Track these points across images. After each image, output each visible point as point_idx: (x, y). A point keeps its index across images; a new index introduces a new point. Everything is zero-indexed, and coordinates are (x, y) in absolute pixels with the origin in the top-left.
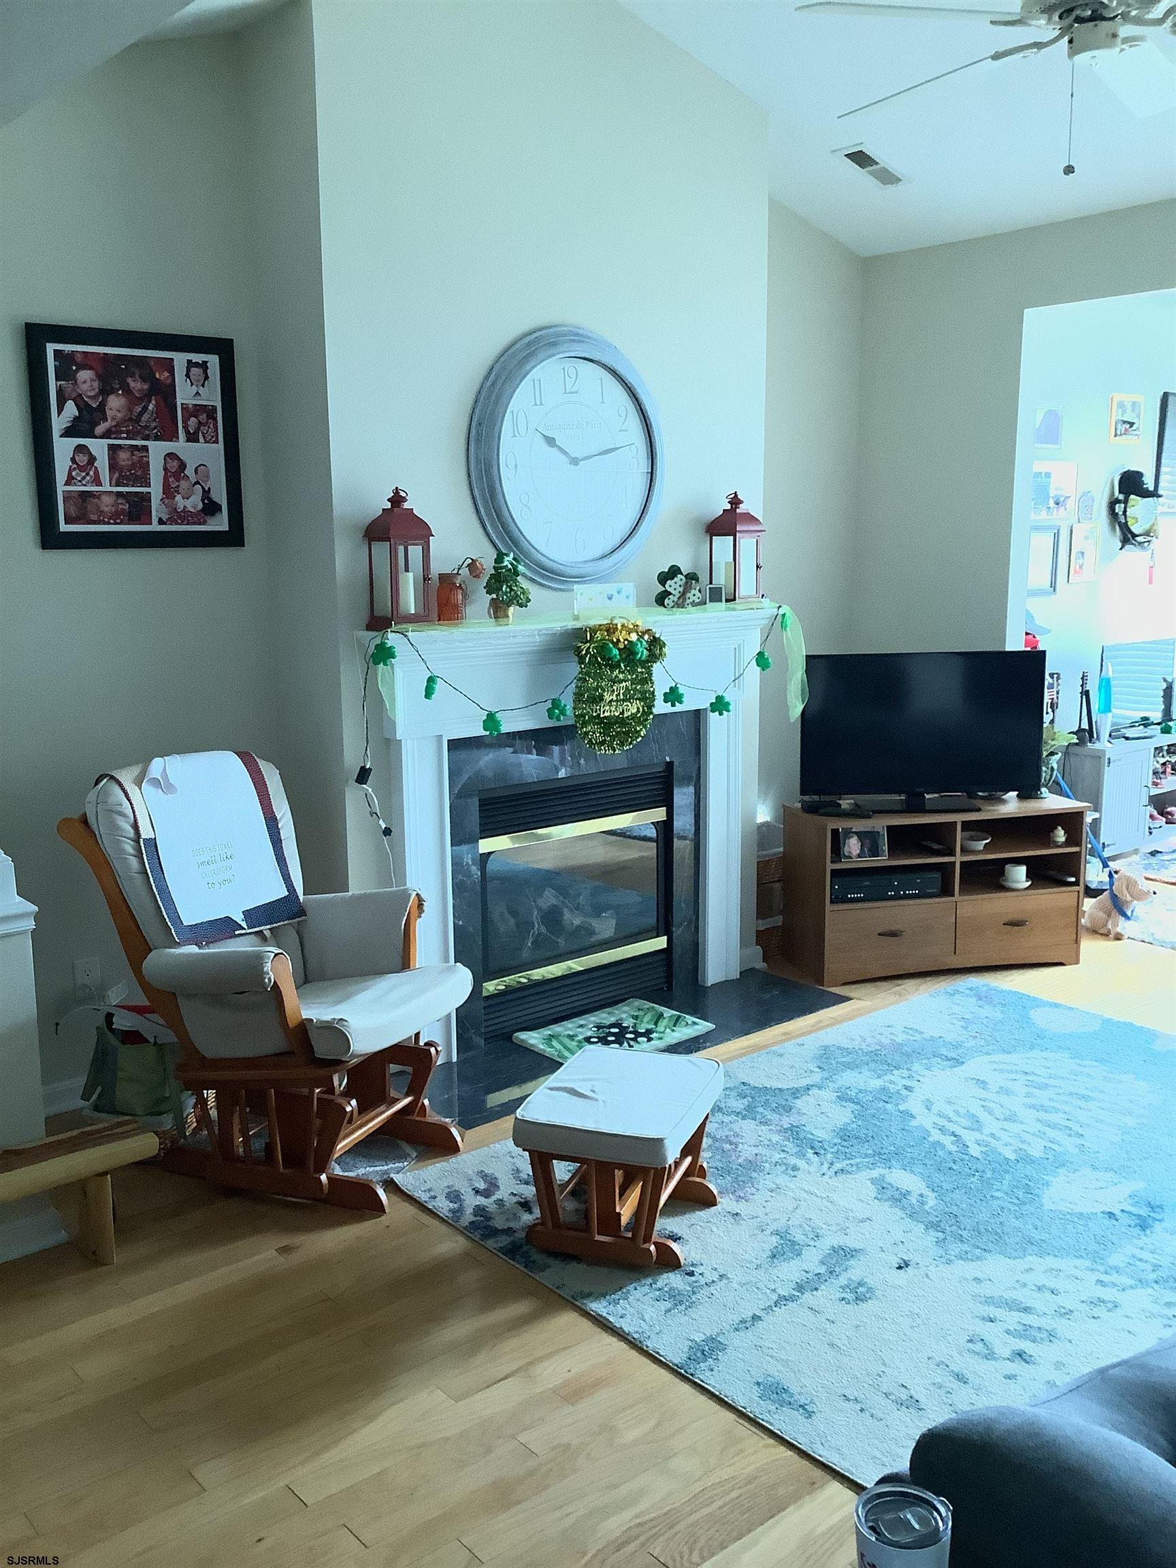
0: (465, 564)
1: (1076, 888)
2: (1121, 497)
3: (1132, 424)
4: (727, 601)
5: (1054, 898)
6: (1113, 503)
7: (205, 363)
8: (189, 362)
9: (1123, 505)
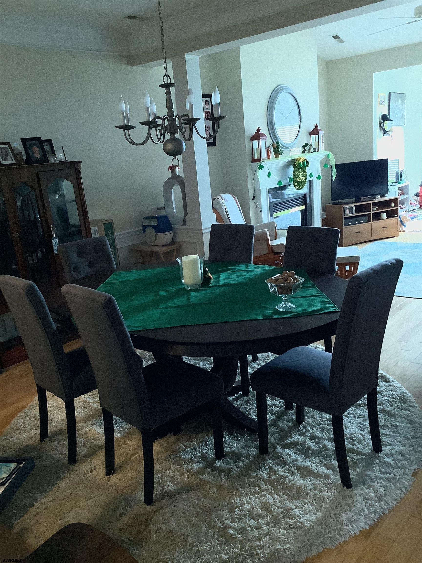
0: (271, 145)
1: (397, 218)
2: (382, 121)
3: (383, 101)
4: (317, 151)
5: (393, 220)
6: (380, 124)
7: (208, 100)
8: (205, 100)
9: (383, 124)
